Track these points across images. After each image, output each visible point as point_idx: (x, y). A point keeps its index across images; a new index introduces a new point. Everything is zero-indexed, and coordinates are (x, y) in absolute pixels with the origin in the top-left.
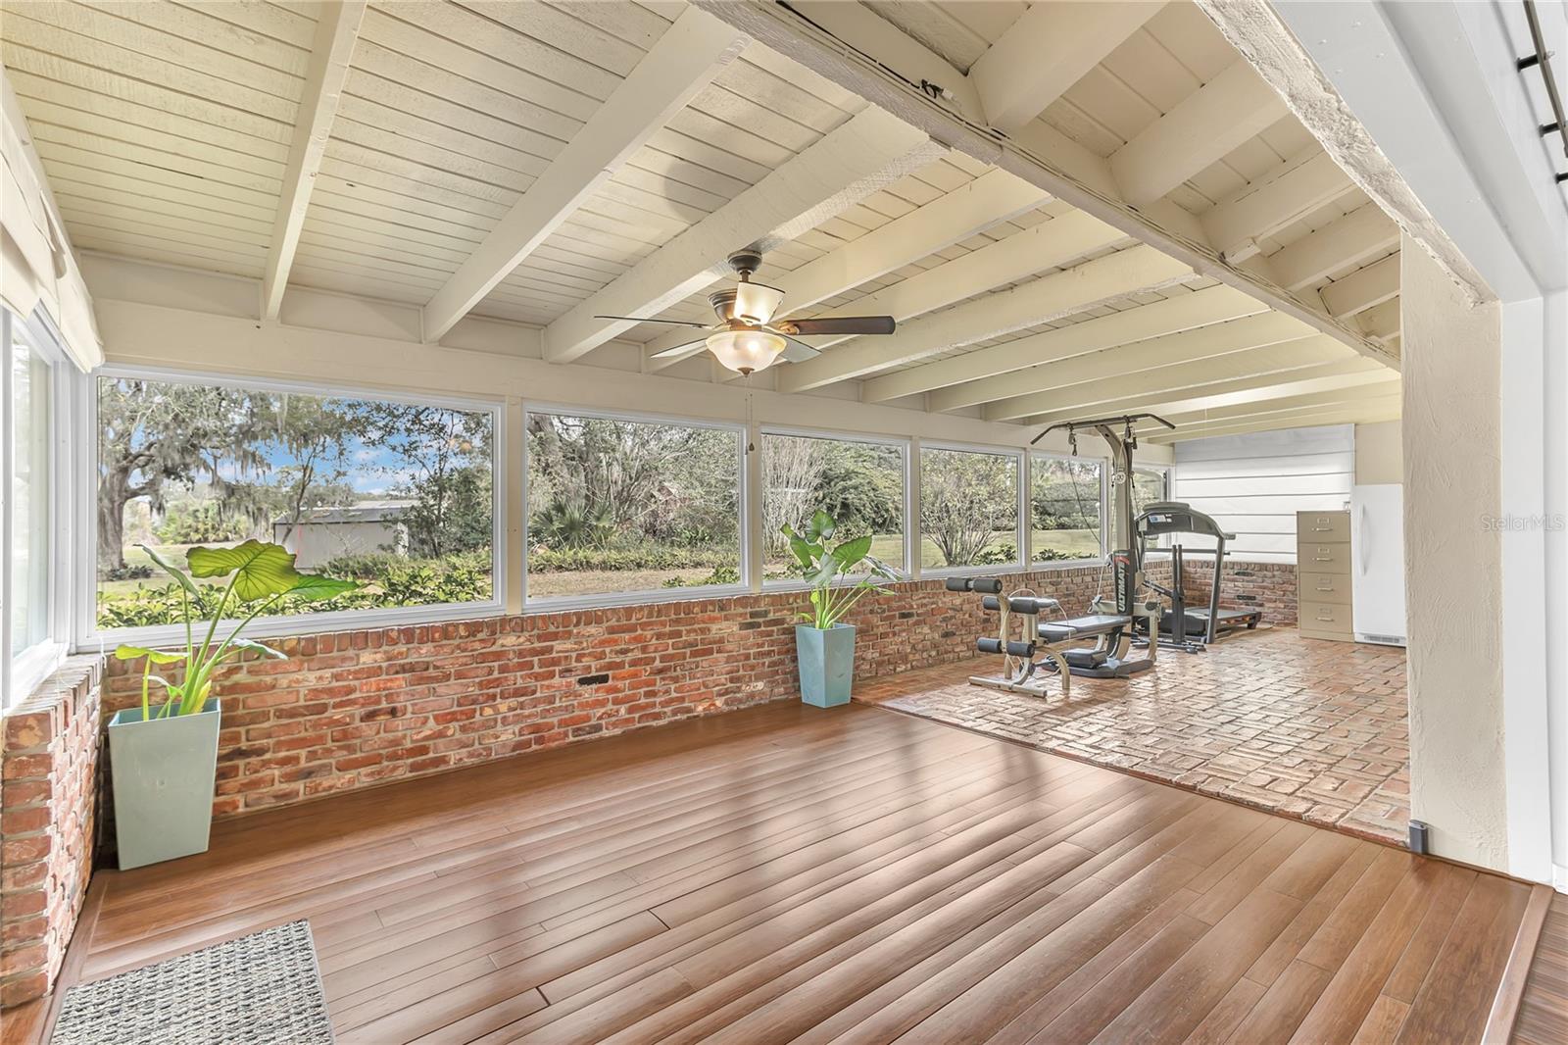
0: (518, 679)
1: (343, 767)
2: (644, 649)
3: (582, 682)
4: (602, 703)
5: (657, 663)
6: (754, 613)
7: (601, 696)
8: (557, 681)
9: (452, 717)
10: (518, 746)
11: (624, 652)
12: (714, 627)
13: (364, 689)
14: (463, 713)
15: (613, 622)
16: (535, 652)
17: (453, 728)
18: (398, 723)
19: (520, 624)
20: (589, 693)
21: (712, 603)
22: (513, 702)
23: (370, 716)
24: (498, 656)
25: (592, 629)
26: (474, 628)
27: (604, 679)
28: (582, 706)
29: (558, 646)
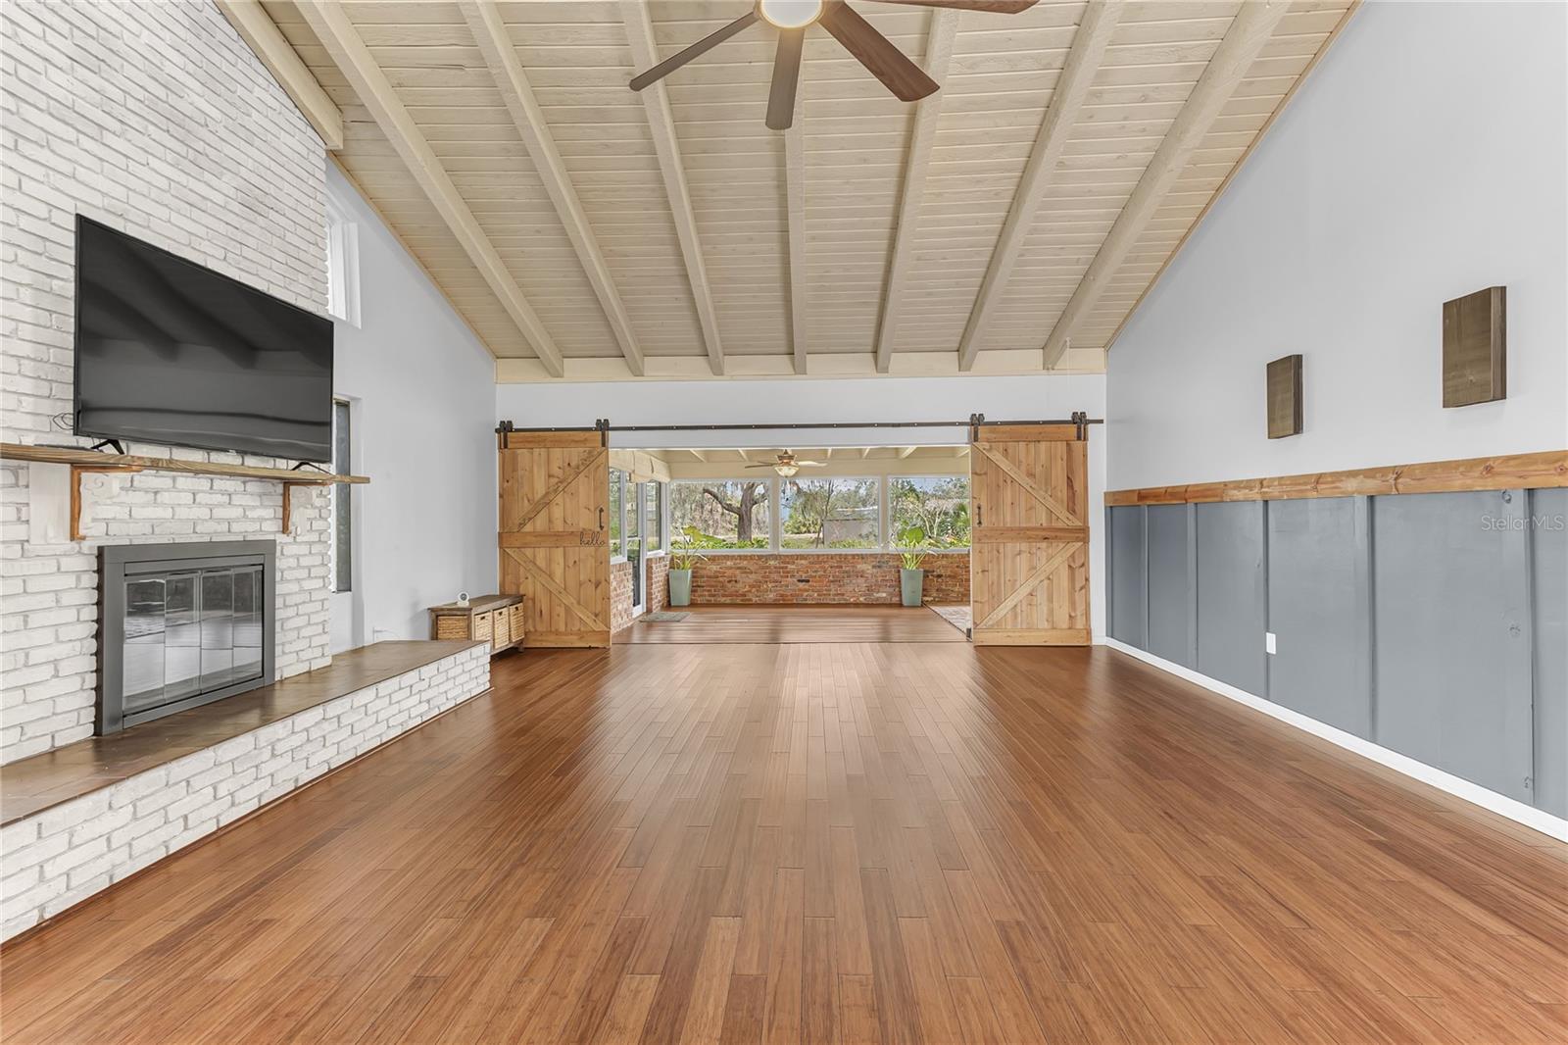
0: (775, 576)
1: (724, 596)
2: (825, 572)
3: (799, 581)
4: (807, 591)
5: (831, 578)
6: (879, 560)
7: (807, 587)
8: (789, 579)
9: (754, 586)
10: (775, 600)
11: (816, 571)
12: (859, 566)
13: (729, 573)
14: (757, 585)
15: (811, 560)
16: (782, 568)
17: (754, 590)
18: (738, 585)
19: (775, 557)
20: (801, 585)
21: (858, 555)
22: (773, 584)
23: (729, 582)
24: (768, 567)
25: (803, 562)
26: (760, 557)
27: (808, 581)
28: (800, 590)
29: (789, 566)
